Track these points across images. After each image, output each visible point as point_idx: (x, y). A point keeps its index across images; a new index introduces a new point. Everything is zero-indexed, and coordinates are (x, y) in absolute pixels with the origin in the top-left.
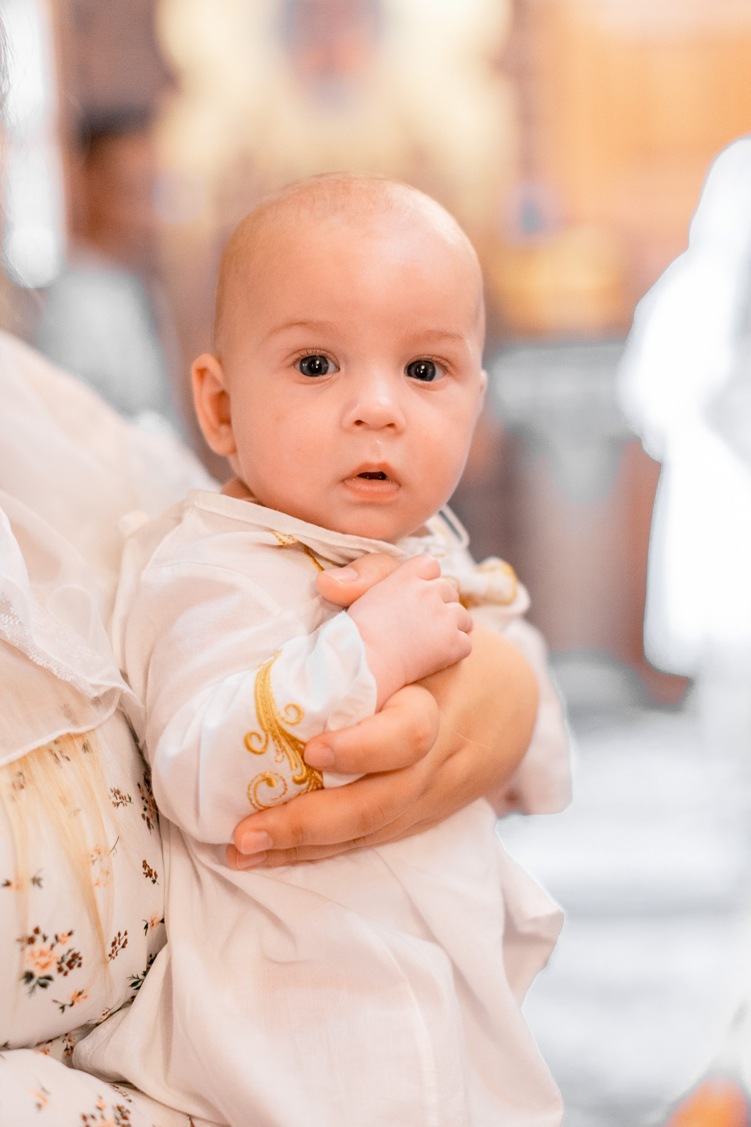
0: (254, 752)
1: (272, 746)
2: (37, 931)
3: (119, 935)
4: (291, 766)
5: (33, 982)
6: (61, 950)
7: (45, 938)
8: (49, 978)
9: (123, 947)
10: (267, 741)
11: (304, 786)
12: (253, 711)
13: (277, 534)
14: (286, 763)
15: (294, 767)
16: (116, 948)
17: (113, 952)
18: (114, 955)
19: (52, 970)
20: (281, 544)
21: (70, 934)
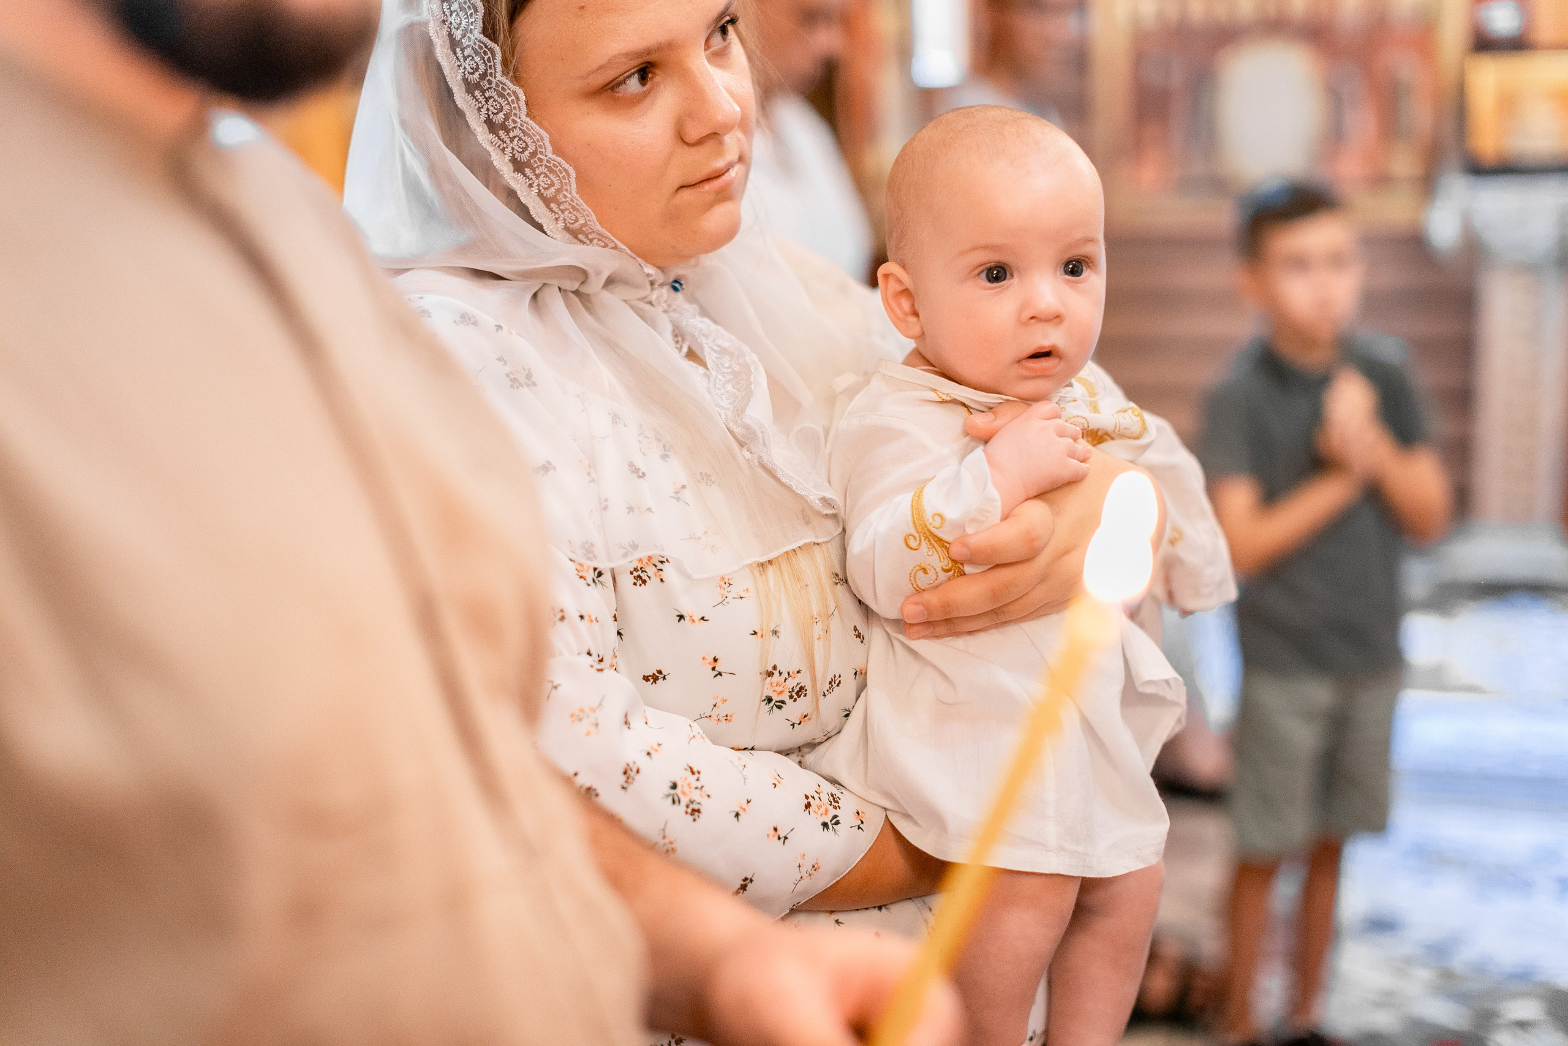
0: (912, 548)
1: (924, 545)
2: (775, 668)
3: (835, 676)
4: (940, 559)
5: (772, 704)
6: (792, 683)
7: (780, 674)
8: (783, 702)
9: (838, 686)
10: (920, 540)
11: (951, 573)
12: (910, 519)
13: (938, 393)
14: (936, 556)
15: (942, 560)
16: (832, 686)
17: (830, 688)
18: (831, 691)
19: (785, 697)
20: (941, 400)
21: (798, 672)
